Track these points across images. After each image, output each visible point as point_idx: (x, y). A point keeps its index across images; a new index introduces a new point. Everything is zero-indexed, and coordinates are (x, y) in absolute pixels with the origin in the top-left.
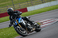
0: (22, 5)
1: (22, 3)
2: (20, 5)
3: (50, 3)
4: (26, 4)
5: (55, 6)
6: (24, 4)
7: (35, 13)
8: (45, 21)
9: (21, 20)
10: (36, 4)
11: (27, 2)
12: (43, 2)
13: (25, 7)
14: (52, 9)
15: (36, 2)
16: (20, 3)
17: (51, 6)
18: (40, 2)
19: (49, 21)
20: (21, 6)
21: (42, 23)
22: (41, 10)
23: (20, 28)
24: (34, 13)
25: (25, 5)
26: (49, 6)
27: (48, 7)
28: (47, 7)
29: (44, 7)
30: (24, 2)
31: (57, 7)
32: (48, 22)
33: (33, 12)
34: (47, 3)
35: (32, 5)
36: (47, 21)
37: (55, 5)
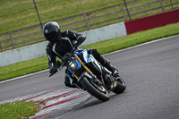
7: (21, 72)
8: (53, 98)
10: (25, 44)
15: (24, 37)
18: (36, 37)
19: (64, 95)
21: (43, 102)
22: (39, 62)
24: (17, 71)
32: (61, 99)
33: (14, 70)
35: (13, 46)
36: (58, 97)
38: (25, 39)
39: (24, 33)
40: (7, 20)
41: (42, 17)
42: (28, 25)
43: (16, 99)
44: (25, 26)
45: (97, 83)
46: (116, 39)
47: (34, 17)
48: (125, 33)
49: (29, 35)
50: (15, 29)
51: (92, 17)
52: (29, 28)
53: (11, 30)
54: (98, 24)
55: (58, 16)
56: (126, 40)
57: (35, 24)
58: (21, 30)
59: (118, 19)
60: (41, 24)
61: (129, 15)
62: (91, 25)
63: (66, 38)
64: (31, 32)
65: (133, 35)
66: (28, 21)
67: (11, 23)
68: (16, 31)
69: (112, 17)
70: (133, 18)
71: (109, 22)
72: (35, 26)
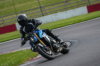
0: (6, 20)
1: (7, 16)
2: (4, 18)
3: (56, 15)
4: (14, 18)
5: (63, 20)
6: (10, 17)
9: (42, 34)
11: (16, 14)
12: (43, 14)
13: (12, 23)
14: (60, 26)
15: (31, 14)
16: (4, 17)
17: (58, 21)
18: (38, 14)
20: (5, 22)
23: (42, 46)
25: (12, 19)
26: (54, 20)
27: (52, 22)
28: (50, 23)
29: (46, 22)
30: (11, 15)
31: (67, 23)
34: (50, 15)
37: (64, 18)
38: (32, 15)
39: (31, 12)
40: (22, 5)
41: (41, 3)
42: (33, 8)
43: (27, 48)
44: (32, 8)
45: (46, 49)
46: (82, 16)
47: (36, 3)
48: (87, 12)
49: (34, 13)
50: (26, 10)
51: (69, 4)
52: (34, 9)
53: (24, 10)
54: (72, 7)
55: (50, 3)
56: (87, 16)
57: (37, 7)
58: (29, 10)
59: (83, 5)
60: (40, 7)
61: (89, 3)
62: (68, 8)
63: (31, 23)
64: (35, 11)
65: (91, 13)
66: (33, 5)
67: (24, 6)
68: (27, 11)
69: (80, 3)
70: (92, 4)
71: (78, 6)
72: (37, 8)
